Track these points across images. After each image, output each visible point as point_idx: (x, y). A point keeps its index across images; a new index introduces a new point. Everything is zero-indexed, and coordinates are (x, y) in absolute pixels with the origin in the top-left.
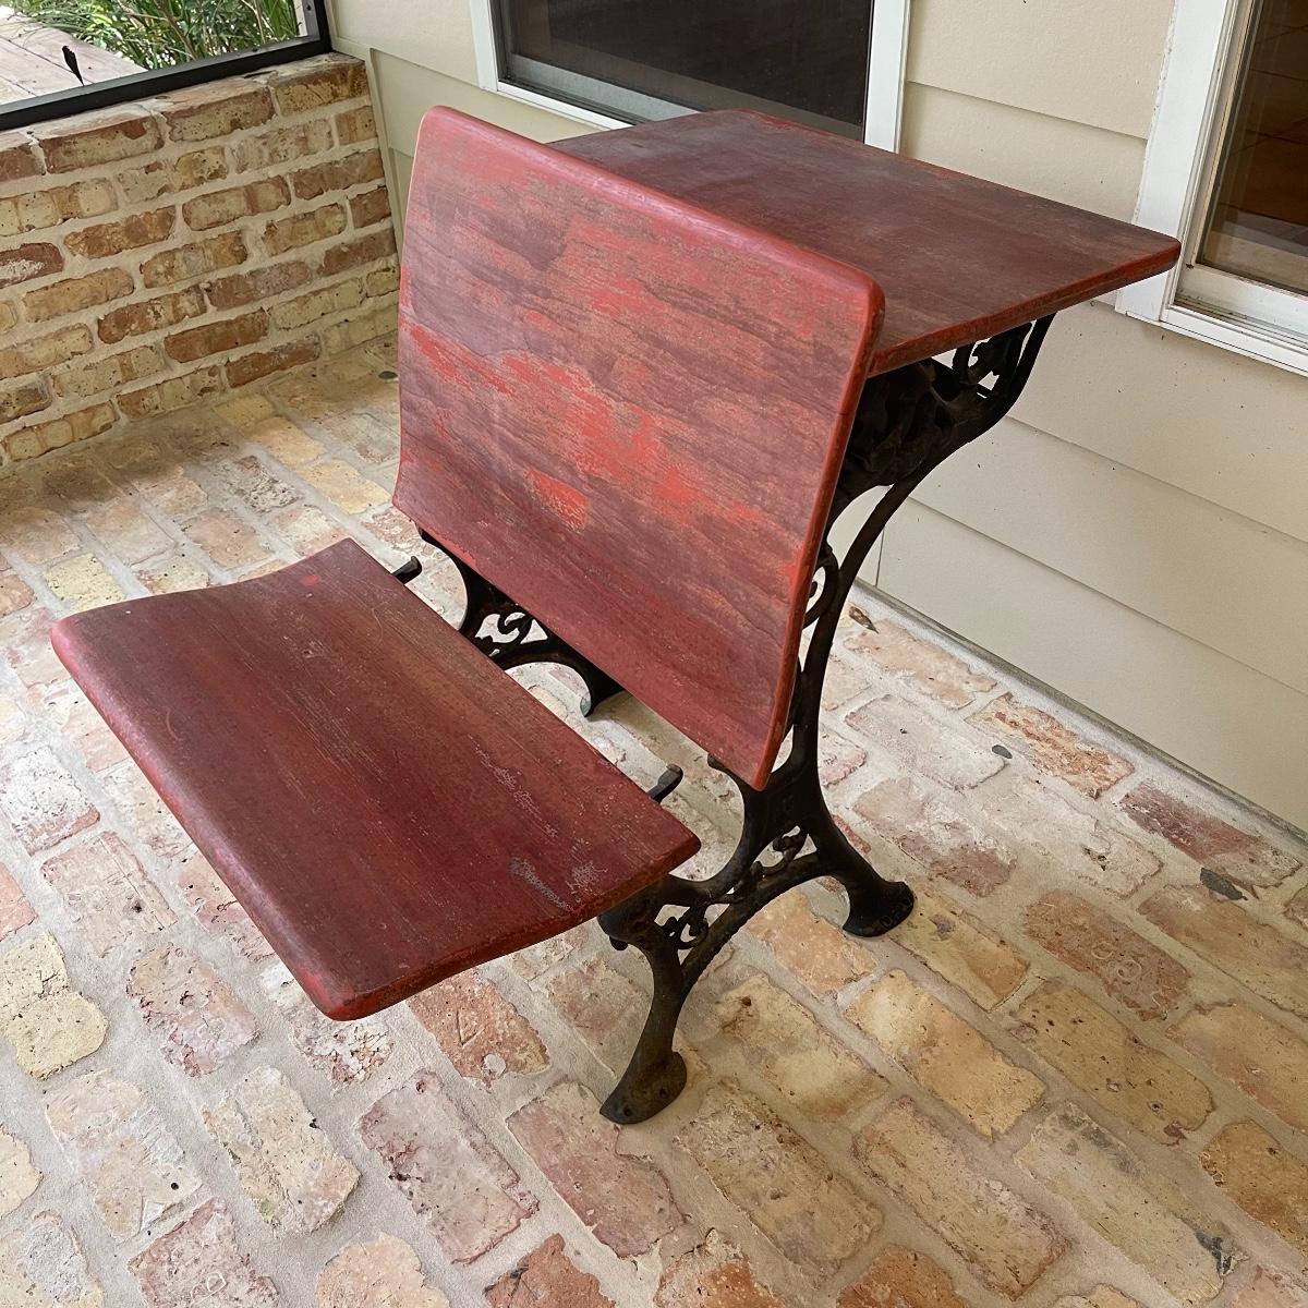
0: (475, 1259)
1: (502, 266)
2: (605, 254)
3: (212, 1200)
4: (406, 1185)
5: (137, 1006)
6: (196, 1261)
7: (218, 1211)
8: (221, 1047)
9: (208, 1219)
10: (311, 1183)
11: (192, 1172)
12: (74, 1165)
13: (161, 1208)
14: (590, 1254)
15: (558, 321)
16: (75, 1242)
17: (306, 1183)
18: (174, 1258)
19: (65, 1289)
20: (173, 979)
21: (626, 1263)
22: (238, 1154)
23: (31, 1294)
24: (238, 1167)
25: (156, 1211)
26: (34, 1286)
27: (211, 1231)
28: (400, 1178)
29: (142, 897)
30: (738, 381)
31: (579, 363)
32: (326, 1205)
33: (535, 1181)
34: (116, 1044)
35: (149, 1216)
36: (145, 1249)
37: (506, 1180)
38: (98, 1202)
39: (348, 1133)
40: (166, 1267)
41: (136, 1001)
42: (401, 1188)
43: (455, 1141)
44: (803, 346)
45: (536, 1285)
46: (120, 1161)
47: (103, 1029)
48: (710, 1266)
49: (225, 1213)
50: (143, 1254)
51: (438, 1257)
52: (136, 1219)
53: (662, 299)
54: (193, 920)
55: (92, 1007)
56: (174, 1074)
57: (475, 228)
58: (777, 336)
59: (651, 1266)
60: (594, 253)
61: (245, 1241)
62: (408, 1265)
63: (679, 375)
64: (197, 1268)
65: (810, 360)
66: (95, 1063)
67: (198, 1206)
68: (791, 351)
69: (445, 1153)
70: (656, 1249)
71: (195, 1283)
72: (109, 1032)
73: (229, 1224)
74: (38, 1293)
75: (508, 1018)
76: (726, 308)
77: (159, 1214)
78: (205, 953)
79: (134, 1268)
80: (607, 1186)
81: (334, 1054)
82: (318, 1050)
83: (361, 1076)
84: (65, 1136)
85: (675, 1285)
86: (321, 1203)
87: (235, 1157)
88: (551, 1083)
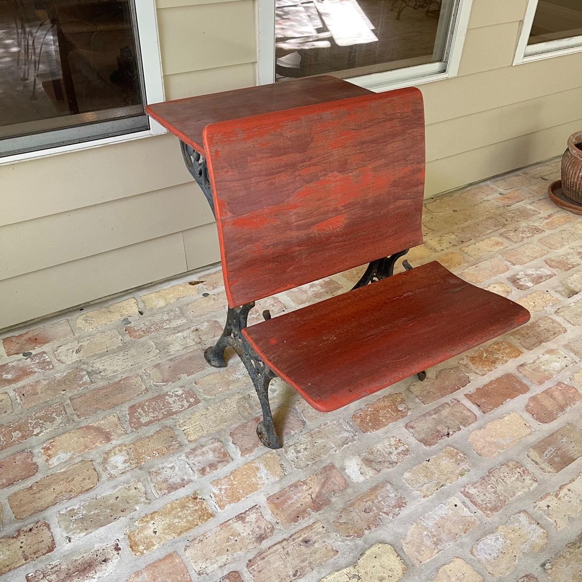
0: (475, 415)
1: (283, 163)
2: (332, 130)
3: (461, 492)
4: (451, 433)
5: (369, 531)
6: (484, 495)
7: (464, 490)
8: (392, 495)
9: (468, 492)
10: (452, 461)
11: (449, 500)
12: (449, 545)
13: (465, 509)
14: (470, 388)
15: (318, 164)
16: (482, 539)
17: (452, 462)
18: (484, 503)
19: (501, 540)
20: (355, 518)
21: (471, 381)
22: (441, 484)
23: (505, 553)
24: (446, 484)
25: (466, 511)
26: (501, 552)
27: (472, 491)
28: (448, 434)
29: (301, 539)
30: (393, 135)
31: (332, 172)
32: (460, 456)
33: (447, 399)
34: (389, 539)
35: (469, 513)
36: (482, 513)
37: (447, 406)
38: (465, 533)
39: (430, 451)
40: (488, 505)
41: (366, 532)
42: (452, 435)
43: (434, 418)
44: (409, 113)
45: (481, 401)
46: (446, 527)
47: (380, 545)
48: (470, 364)
49: (465, 487)
50: (484, 513)
51: (474, 425)
52: (470, 518)
53: (360, 129)
54: (319, 514)
55: (368, 552)
56: (405, 512)
57: (263, 158)
58: (401, 116)
59: (472, 376)
60: (327, 132)
61: (475, 480)
62: (479, 433)
63: (373, 147)
64: (487, 494)
65: (412, 116)
66: (398, 547)
67: (463, 496)
68: (407, 117)
69: (439, 422)
70: (467, 374)
71: (493, 494)
72: (383, 542)
73: (470, 485)
74: (504, 550)
75: (384, 401)
76: (383, 118)
77: (467, 510)
78: (341, 506)
79: (490, 515)
80: (447, 383)
81: (397, 455)
82: (395, 460)
83: (407, 447)
84: (436, 551)
85: (478, 371)
86: (459, 457)
87: (443, 486)
88: (410, 393)
